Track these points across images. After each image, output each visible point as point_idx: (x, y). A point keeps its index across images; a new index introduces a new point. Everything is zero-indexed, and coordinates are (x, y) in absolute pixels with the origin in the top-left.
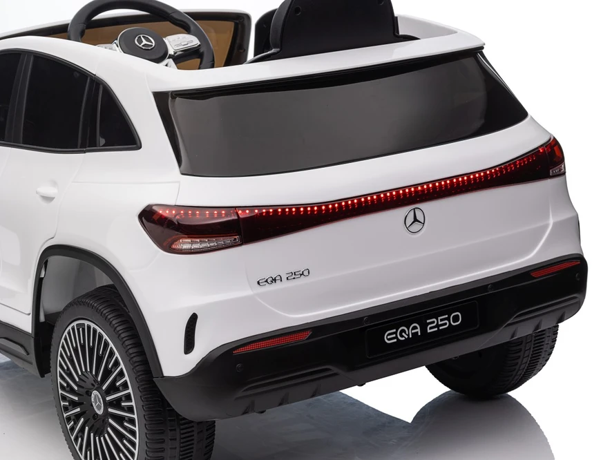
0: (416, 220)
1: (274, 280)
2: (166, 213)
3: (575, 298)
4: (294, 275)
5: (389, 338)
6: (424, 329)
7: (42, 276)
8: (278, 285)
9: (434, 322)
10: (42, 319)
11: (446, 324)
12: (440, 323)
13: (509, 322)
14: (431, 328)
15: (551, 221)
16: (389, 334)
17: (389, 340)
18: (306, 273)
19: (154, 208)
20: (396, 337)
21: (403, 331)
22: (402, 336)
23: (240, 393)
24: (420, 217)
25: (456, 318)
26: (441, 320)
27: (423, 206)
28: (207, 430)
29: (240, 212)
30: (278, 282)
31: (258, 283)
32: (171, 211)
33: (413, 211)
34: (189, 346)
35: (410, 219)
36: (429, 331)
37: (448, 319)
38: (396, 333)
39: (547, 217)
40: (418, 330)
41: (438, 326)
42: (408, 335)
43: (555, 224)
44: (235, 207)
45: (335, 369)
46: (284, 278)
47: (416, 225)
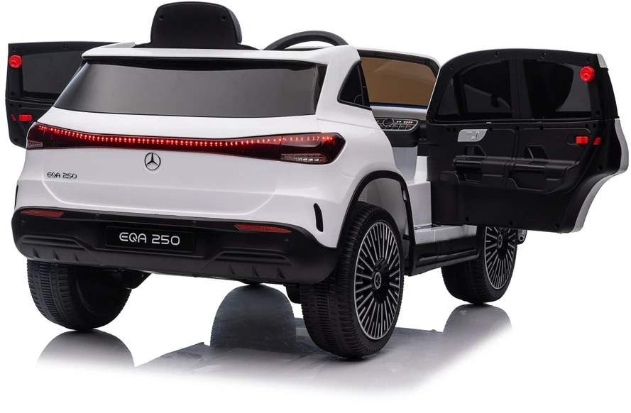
0: (152, 161)
1: (56, 175)
3: (282, 258)
4: (66, 176)
5: (123, 237)
8: (57, 180)
9: (157, 237)
11: (167, 242)
12: (162, 239)
13: (217, 257)
14: (155, 241)
15: (274, 193)
16: (123, 235)
17: (123, 238)
18: (74, 176)
20: (128, 238)
21: (133, 236)
22: (133, 239)
24: (156, 160)
25: (175, 241)
26: (164, 238)
30: (58, 177)
31: (48, 175)
33: (151, 154)
35: (149, 159)
36: (153, 242)
37: (169, 239)
38: (128, 235)
40: (145, 239)
41: (160, 241)
42: (137, 240)
45: (79, 245)
46: (62, 176)
47: (152, 164)
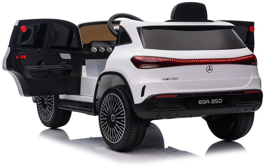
0: (210, 69)
1: (168, 79)
2: (139, 58)
3: (258, 103)
4: (173, 79)
5: (200, 102)
6: (210, 102)
7: (99, 83)
9: (213, 101)
10: (97, 98)
11: (217, 102)
13: (236, 105)
14: (213, 102)
15: (252, 78)
16: (200, 101)
17: (200, 103)
18: (177, 79)
19: (135, 57)
20: (202, 103)
21: (204, 101)
22: (204, 103)
23: (156, 110)
24: (211, 68)
25: (220, 101)
26: (216, 100)
27: (212, 65)
28: (145, 124)
29: (159, 59)
30: (169, 80)
31: (163, 79)
32: (140, 58)
33: (209, 67)
34: (142, 95)
35: (208, 69)
36: (212, 103)
37: (218, 100)
38: (202, 101)
39: (251, 77)
40: (209, 102)
41: (215, 102)
42: (206, 103)
43: (253, 79)
44: (158, 57)
45: (184, 108)
46: (171, 79)
47: (210, 70)
